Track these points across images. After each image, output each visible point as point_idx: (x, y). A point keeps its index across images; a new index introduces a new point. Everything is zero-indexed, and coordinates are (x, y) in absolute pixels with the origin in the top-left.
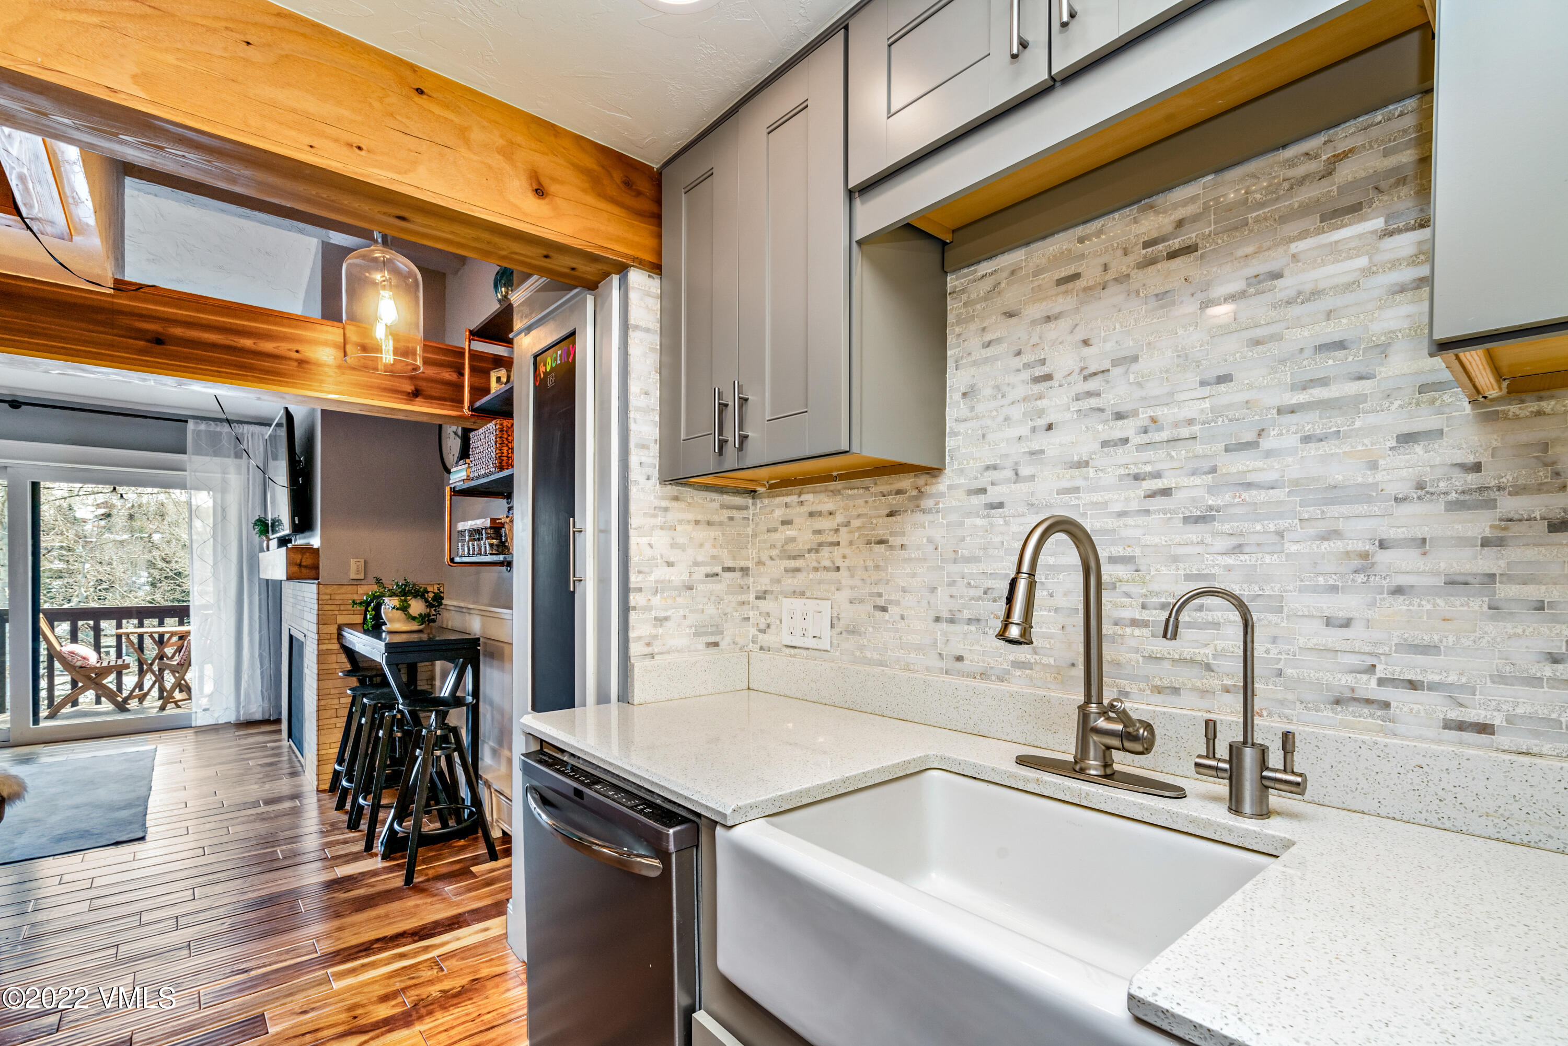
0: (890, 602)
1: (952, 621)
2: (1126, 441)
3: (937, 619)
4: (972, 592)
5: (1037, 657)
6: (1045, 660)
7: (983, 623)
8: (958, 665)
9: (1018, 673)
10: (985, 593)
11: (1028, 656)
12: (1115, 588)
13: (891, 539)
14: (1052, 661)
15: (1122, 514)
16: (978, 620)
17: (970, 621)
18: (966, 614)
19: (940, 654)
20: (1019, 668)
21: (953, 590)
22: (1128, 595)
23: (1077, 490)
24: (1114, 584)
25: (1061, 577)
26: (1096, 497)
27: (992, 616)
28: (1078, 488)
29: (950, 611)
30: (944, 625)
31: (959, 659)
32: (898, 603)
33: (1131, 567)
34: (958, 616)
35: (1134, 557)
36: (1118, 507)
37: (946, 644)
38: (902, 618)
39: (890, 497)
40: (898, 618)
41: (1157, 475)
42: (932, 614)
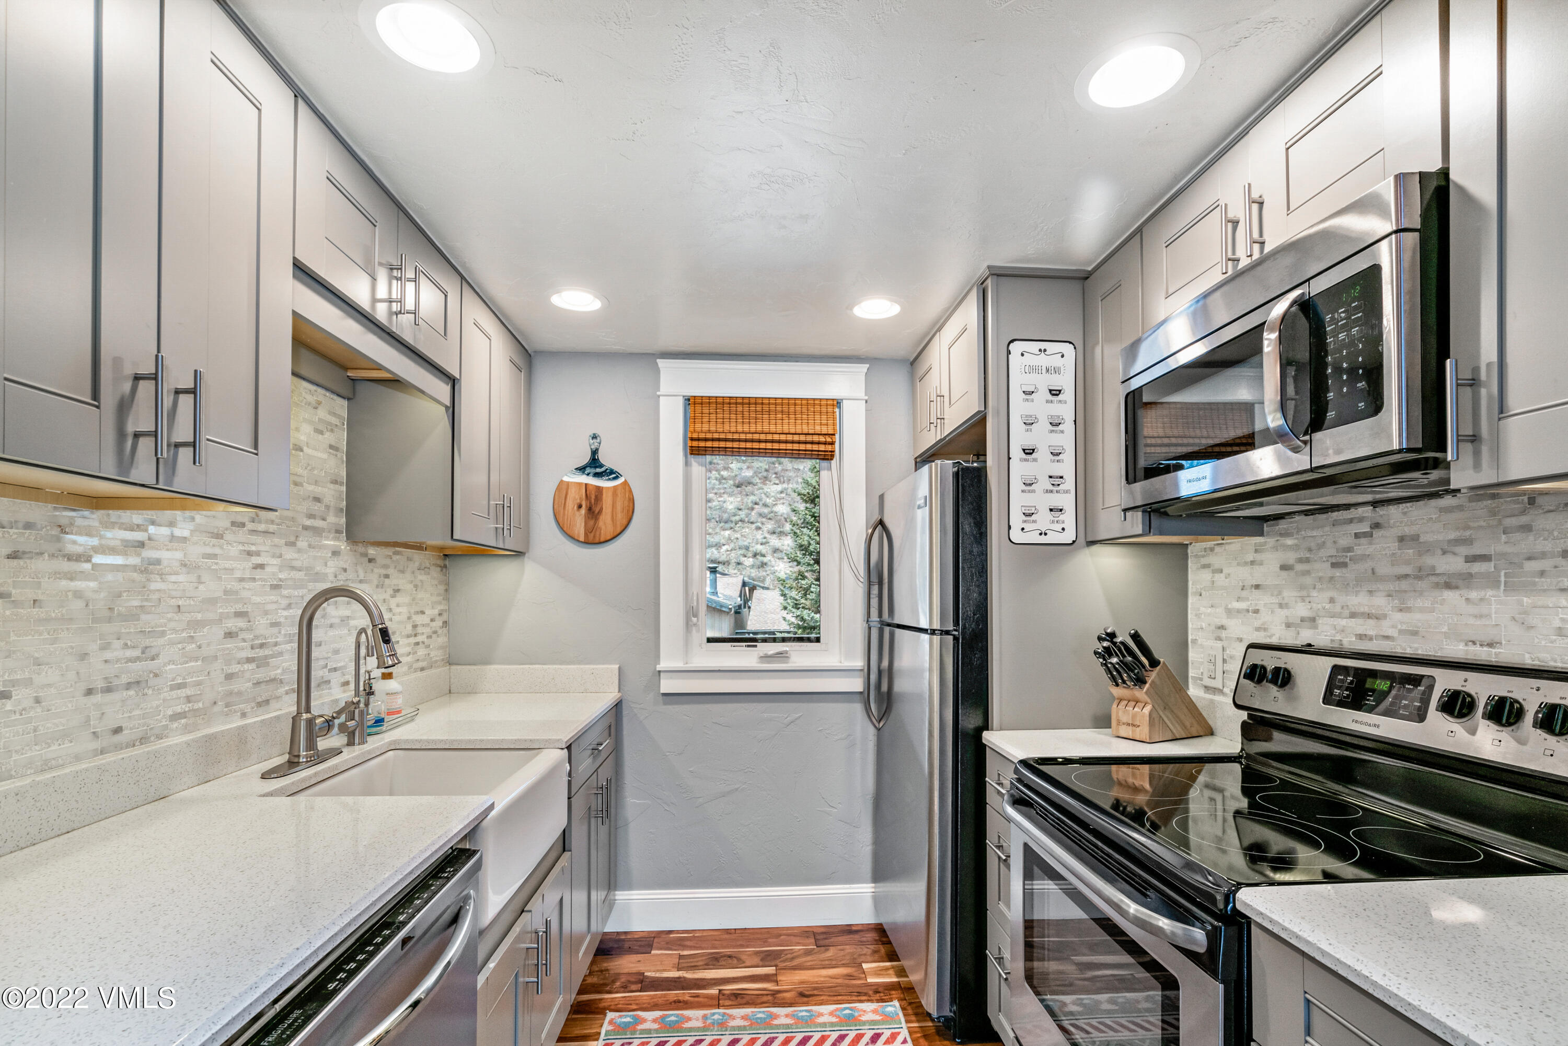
0: (14, 683)
1: (108, 690)
2: (243, 525)
3: (89, 692)
4: (129, 653)
5: (190, 705)
6: (196, 707)
7: (143, 685)
8: (118, 738)
9: (175, 725)
10: (143, 653)
11: (184, 706)
12: (237, 636)
13: (14, 592)
14: (200, 705)
15: (242, 580)
16: (138, 682)
17: (129, 686)
18: (124, 679)
19: (94, 733)
20: (176, 720)
21: (108, 655)
22: (244, 640)
23: (214, 556)
24: (237, 633)
25: (205, 630)
26: (228, 564)
27: (151, 675)
28: (216, 555)
29: (106, 678)
30: (98, 698)
31: (118, 730)
32: (29, 682)
33: (246, 619)
34: (116, 682)
35: (247, 612)
36: (238, 574)
37: (101, 718)
38: (38, 701)
39: (12, 531)
40: (28, 703)
41: (258, 554)
42: (83, 687)
